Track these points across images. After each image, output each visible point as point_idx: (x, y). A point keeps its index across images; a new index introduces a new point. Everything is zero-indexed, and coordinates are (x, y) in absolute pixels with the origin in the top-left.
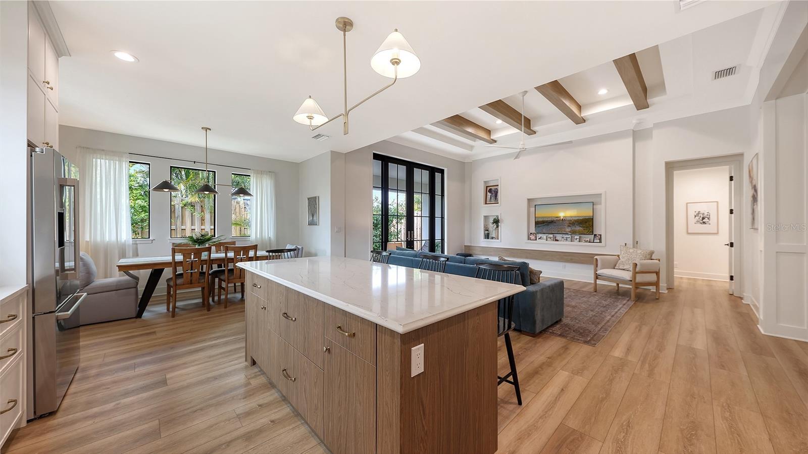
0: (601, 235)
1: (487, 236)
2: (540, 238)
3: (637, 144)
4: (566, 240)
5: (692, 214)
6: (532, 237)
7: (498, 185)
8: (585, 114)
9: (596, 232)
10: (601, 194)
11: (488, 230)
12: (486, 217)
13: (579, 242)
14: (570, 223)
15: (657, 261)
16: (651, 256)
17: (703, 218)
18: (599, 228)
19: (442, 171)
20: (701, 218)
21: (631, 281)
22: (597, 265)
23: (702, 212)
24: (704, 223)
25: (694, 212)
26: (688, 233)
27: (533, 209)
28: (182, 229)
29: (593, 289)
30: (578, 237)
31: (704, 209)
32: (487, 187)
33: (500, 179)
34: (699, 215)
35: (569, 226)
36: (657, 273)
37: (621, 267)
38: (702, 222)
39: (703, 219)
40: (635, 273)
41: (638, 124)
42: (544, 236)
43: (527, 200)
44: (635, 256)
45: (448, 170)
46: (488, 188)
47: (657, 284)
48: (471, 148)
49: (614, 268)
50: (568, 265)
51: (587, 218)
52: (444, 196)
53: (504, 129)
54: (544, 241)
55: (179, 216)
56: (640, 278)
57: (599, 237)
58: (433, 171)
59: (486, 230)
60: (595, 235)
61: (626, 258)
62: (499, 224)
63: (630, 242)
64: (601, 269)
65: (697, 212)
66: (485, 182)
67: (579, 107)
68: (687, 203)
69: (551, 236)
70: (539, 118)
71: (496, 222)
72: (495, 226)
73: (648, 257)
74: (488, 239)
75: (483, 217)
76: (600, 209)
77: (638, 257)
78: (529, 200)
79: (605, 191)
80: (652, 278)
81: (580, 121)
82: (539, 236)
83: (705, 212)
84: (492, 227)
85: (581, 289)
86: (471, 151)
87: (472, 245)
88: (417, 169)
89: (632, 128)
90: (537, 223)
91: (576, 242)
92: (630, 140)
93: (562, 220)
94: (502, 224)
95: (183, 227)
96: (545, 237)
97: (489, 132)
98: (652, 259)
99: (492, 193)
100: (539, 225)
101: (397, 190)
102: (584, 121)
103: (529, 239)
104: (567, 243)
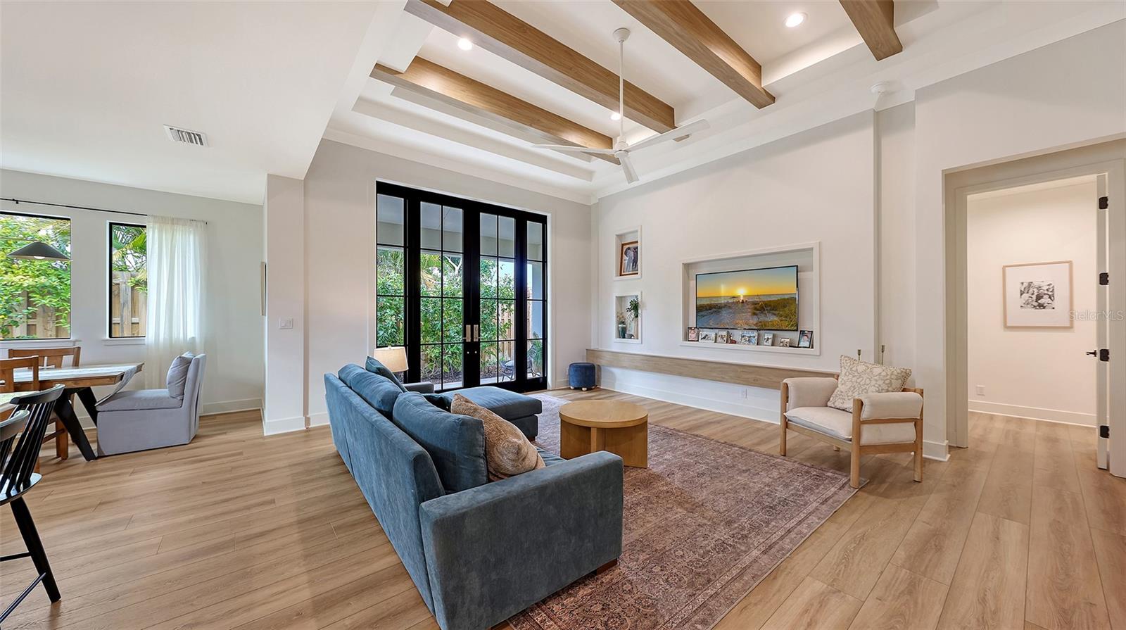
0: (812, 332)
1: (623, 333)
2: (704, 338)
3: (884, 142)
4: (749, 341)
5: (1014, 289)
6: (692, 335)
7: (637, 242)
8: (770, 81)
9: (804, 326)
10: (812, 249)
11: (623, 323)
12: (620, 299)
13: (772, 345)
14: (756, 309)
15: (917, 395)
16: (904, 383)
17: (1039, 297)
18: (810, 321)
19: (542, 219)
20: (1034, 297)
21: (850, 440)
22: (788, 397)
23: (1036, 284)
24: (1041, 306)
25: (1020, 285)
26: (1006, 327)
27: (693, 283)
28: (132, 323)
29: (779, 450)
30: (771, 336)
31: (1041, 278)
32: (623, 245)
33: (639, 231)
34: (1031, 291)
35: (755, 314)
36: (918, 423)
37: (838, 404)
38: (1036, 304)
39: (1039, 299)
40: (859, 424)
41: (886, 95)
42: (712, 334)
43: (681, 266)
44: (868, 382)
45: (552, 217)
46: (625, 247)
47: (917, 446)
48: (589, 174)
49: (827, 406)
50: (752, 390)
51: (786, 297)
52: (546, 262)
53: (633, 132)
54: (710, 343)
55: (127, 302)
56: (870, 435)
57: (809, 336)
58: (522, 218)
59: (622, 321)
60: (803, 333)
61: (849, 384)
62: (639, 311)
63: (869, 348)
64: (797, 406)
65: (1026, 284)
66: (620, 236)
67: (757, 68)
68: (1004, 267)
69: (724, 333)
70: (688, 101)
71: (635, 307)
72: (633, 316)
73: (897, 384)
74: (624, 337)
75: (614, 299)
76: (810, 278)
77: (873, 383)
78: (687, 267)
79: (820, 243)
80: (906, 433)
81: (764, 99)
82: (704, 332)
83: (1042, 284)
84: (629, 316)
85: (756, 448)
86: (591, 181)
87: (600, 349)
88: (484, 214)
89: (873, 107)
90: (700, 309)
91: (766, 347)
92: (869, 133)
93: (743, 302)
94: (644, 311)
95: (134, 320)
96: (713, 336)
97: (608, 141)
98: (904, 390)
99: (629, 255)
100: (703, 313)
101: (498, 257)
102: (773, 99)
103: (687, 338)
104: (753, 347)
